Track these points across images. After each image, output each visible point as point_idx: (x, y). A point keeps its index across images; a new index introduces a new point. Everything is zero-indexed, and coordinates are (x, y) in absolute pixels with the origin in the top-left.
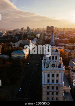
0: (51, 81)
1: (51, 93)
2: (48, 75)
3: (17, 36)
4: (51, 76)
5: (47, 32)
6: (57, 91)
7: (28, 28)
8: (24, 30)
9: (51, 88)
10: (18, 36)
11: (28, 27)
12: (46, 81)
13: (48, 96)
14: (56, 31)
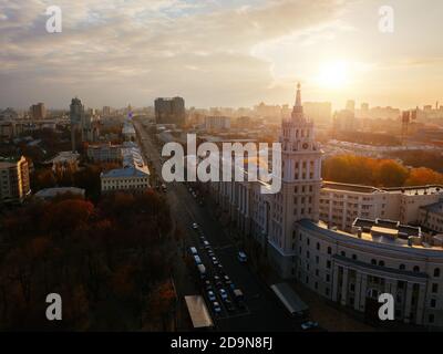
0: (300, 176)
1: (300, 200)
2: (297, 166)
3: (29, 138)
4: (301, 165)
5: (159, 120)
6: (311, 194)
7: (75, 102)
8: (44, 116)
9: (300, 190)
10: (35, 138)
11: (73, 100)
12: (293, 176)
13: (295, 206)
14: (190, 118)
